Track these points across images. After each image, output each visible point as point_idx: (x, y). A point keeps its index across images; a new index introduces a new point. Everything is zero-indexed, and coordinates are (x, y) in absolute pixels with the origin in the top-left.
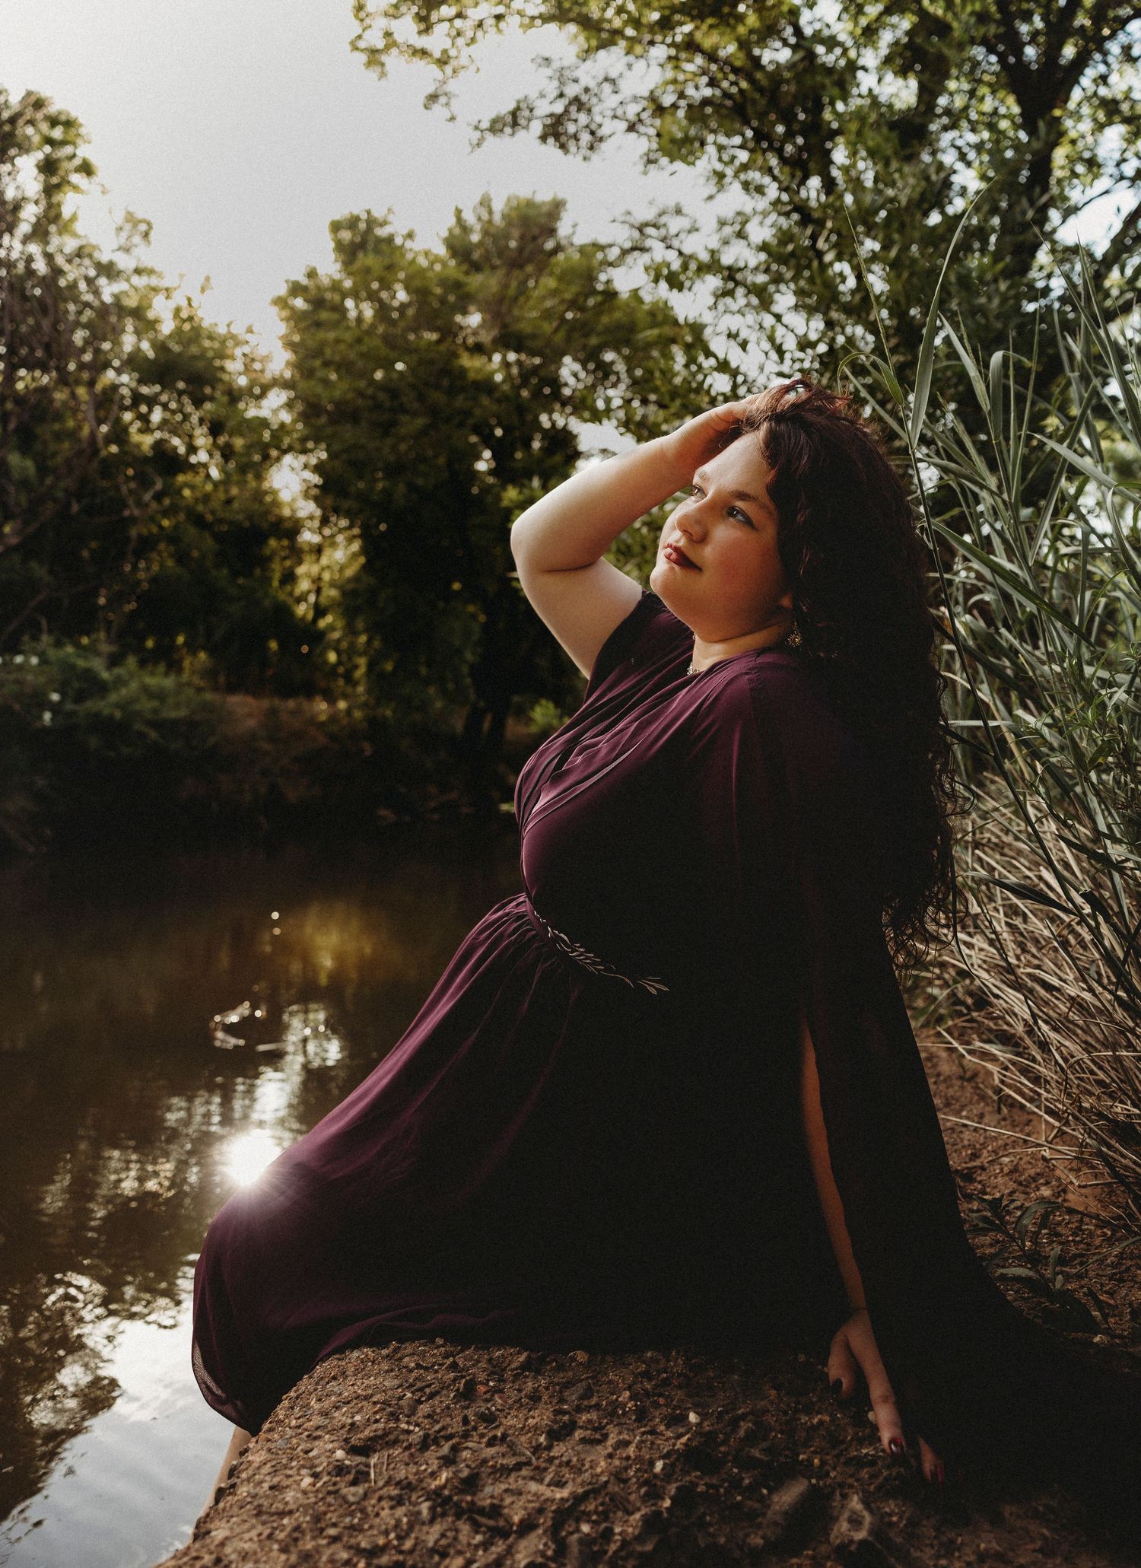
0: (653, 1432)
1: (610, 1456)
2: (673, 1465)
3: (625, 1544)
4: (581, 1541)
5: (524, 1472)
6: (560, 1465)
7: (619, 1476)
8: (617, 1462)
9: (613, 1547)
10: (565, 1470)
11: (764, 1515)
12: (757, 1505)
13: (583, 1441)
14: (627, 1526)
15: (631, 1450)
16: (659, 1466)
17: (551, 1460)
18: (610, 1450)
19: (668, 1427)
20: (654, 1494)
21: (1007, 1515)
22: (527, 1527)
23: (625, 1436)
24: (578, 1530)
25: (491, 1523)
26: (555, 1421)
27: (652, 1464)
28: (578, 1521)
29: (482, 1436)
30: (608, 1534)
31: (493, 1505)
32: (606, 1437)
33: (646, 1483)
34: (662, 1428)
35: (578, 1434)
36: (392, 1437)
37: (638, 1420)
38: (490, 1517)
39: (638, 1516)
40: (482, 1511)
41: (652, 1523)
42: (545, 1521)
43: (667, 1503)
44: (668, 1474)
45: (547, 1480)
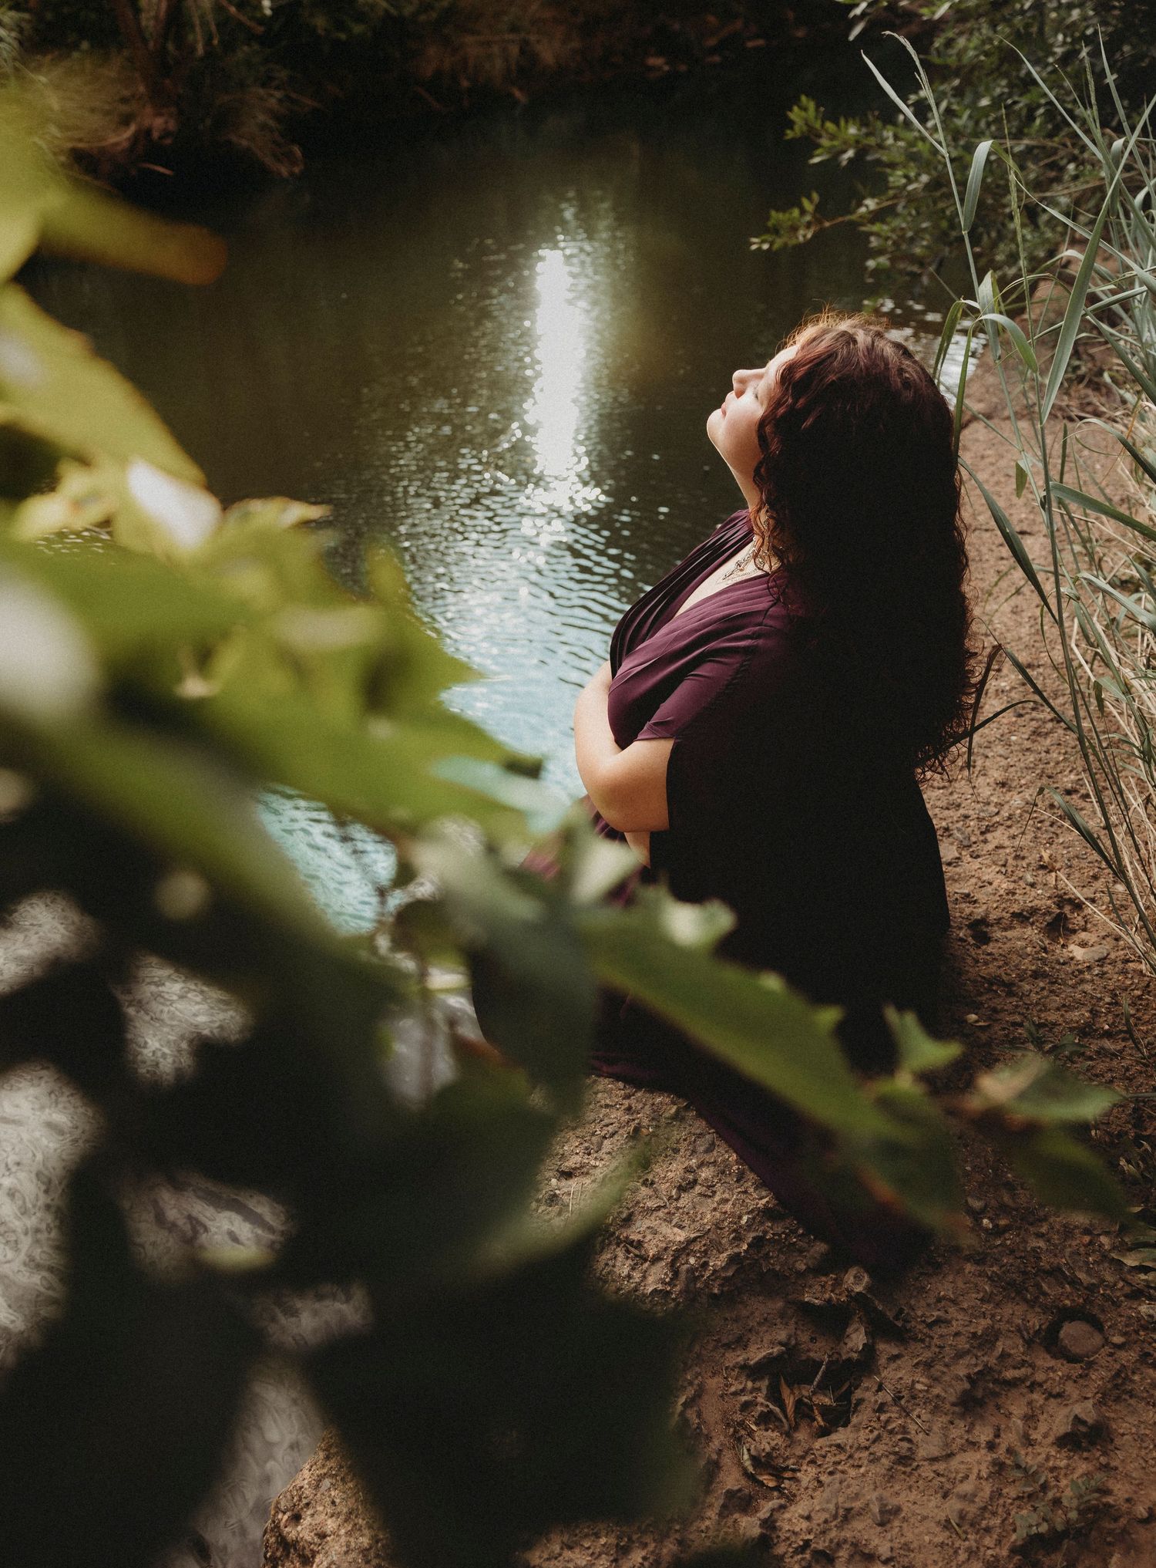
0: (745, 1192)
1: (715, 1209)
2: (754, 1218)
3: (715, 1271)
4: (688, 1271)
5: (660, 1214)
6: (683, 1213)
7: (718, 1226)
8: (718, 1215)
9: (708, 1274)
10: (686, 1217)
11: (808, 1251)
12: (806, 1245)
13: (700, 1194)
14: (718, 1261)
15: (728, 1207)
16: (745, 1218)
17: (678, 1208)
18: (715, 1205)
19: (756, 1189)
20: (738, 1239)
21: (967, 1271)
22: (657, 1259)
23: (726, 1196)
24: (687, 1262)
25: (637, 1252)
26: (684, 1179)
27: (740, 1217)
28: (688, 1255)
29: (640, 1177)
30: (705, 1265)
31: (639, 1241)
32: (714, 1193)
33: (735, 1231)
34: (752, 1190)
35: (698, 1189)
36: (585, 1170)
37: (738, 1181)
38: (636, 1248)
39: (725, 1255)
40: (631, 1243)
41: (734, 1259)
42: (668, 1258)
43: (745, 1247)
44: (749, 1226)
45: (674, 1223)
